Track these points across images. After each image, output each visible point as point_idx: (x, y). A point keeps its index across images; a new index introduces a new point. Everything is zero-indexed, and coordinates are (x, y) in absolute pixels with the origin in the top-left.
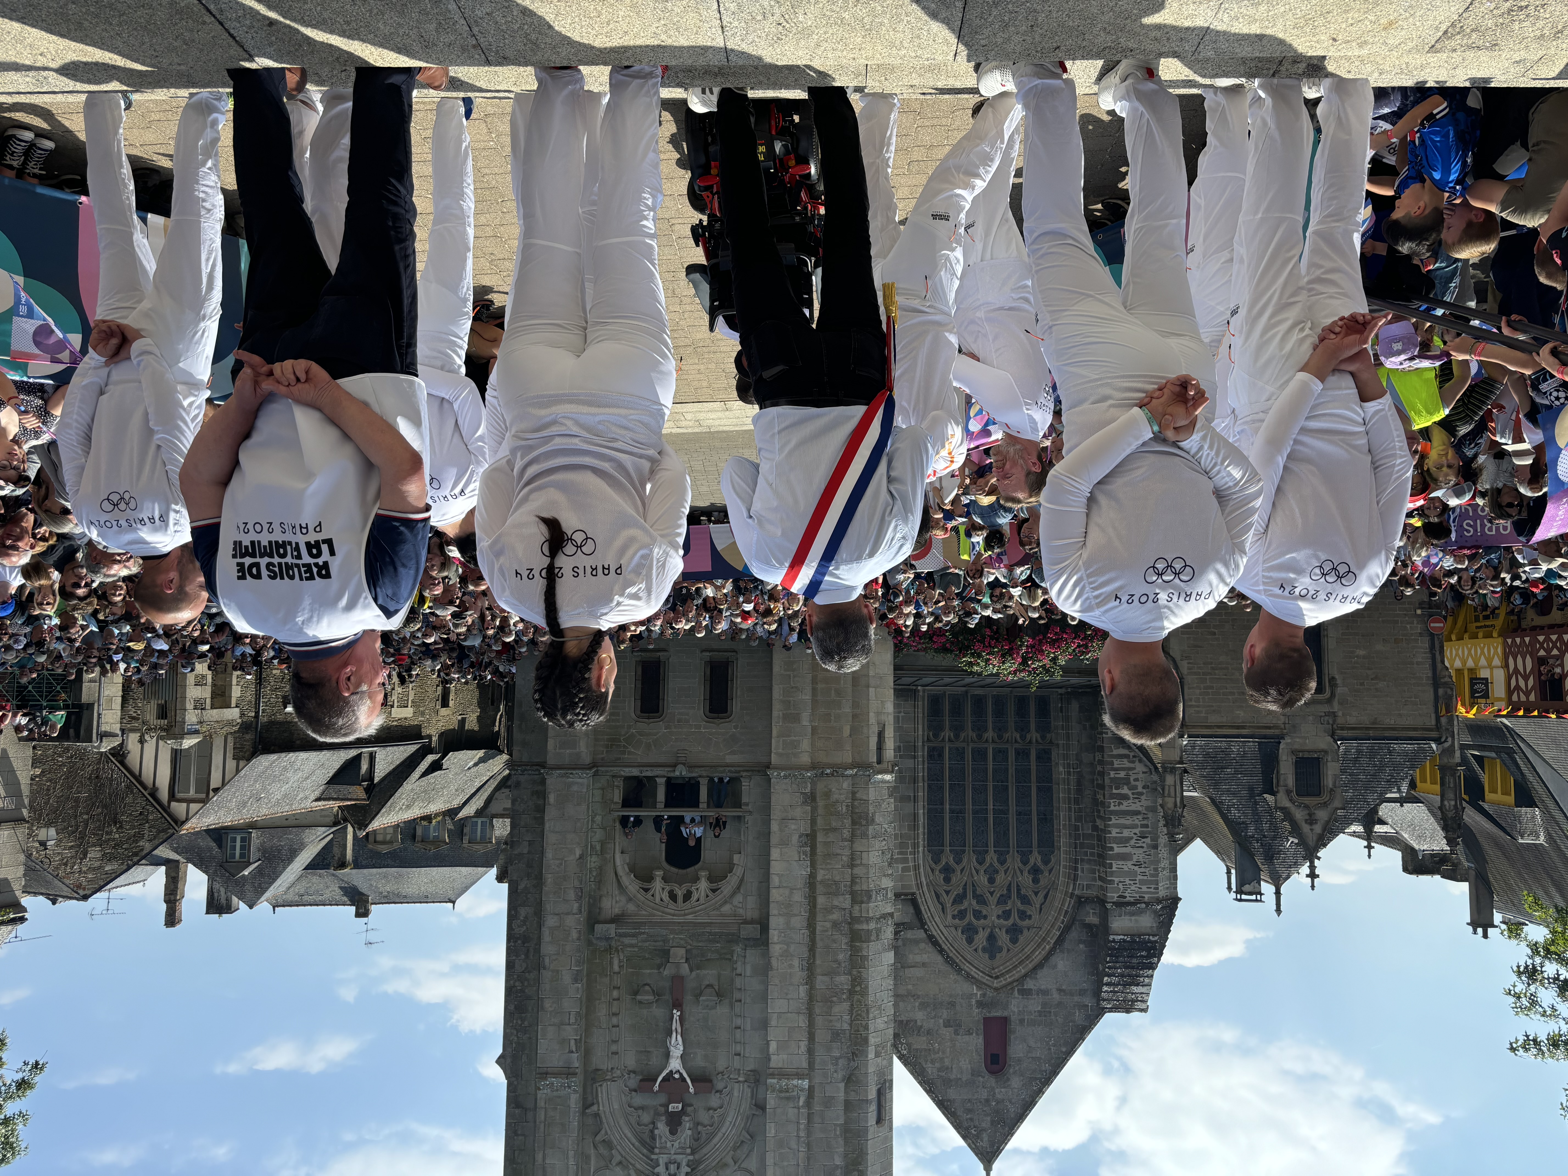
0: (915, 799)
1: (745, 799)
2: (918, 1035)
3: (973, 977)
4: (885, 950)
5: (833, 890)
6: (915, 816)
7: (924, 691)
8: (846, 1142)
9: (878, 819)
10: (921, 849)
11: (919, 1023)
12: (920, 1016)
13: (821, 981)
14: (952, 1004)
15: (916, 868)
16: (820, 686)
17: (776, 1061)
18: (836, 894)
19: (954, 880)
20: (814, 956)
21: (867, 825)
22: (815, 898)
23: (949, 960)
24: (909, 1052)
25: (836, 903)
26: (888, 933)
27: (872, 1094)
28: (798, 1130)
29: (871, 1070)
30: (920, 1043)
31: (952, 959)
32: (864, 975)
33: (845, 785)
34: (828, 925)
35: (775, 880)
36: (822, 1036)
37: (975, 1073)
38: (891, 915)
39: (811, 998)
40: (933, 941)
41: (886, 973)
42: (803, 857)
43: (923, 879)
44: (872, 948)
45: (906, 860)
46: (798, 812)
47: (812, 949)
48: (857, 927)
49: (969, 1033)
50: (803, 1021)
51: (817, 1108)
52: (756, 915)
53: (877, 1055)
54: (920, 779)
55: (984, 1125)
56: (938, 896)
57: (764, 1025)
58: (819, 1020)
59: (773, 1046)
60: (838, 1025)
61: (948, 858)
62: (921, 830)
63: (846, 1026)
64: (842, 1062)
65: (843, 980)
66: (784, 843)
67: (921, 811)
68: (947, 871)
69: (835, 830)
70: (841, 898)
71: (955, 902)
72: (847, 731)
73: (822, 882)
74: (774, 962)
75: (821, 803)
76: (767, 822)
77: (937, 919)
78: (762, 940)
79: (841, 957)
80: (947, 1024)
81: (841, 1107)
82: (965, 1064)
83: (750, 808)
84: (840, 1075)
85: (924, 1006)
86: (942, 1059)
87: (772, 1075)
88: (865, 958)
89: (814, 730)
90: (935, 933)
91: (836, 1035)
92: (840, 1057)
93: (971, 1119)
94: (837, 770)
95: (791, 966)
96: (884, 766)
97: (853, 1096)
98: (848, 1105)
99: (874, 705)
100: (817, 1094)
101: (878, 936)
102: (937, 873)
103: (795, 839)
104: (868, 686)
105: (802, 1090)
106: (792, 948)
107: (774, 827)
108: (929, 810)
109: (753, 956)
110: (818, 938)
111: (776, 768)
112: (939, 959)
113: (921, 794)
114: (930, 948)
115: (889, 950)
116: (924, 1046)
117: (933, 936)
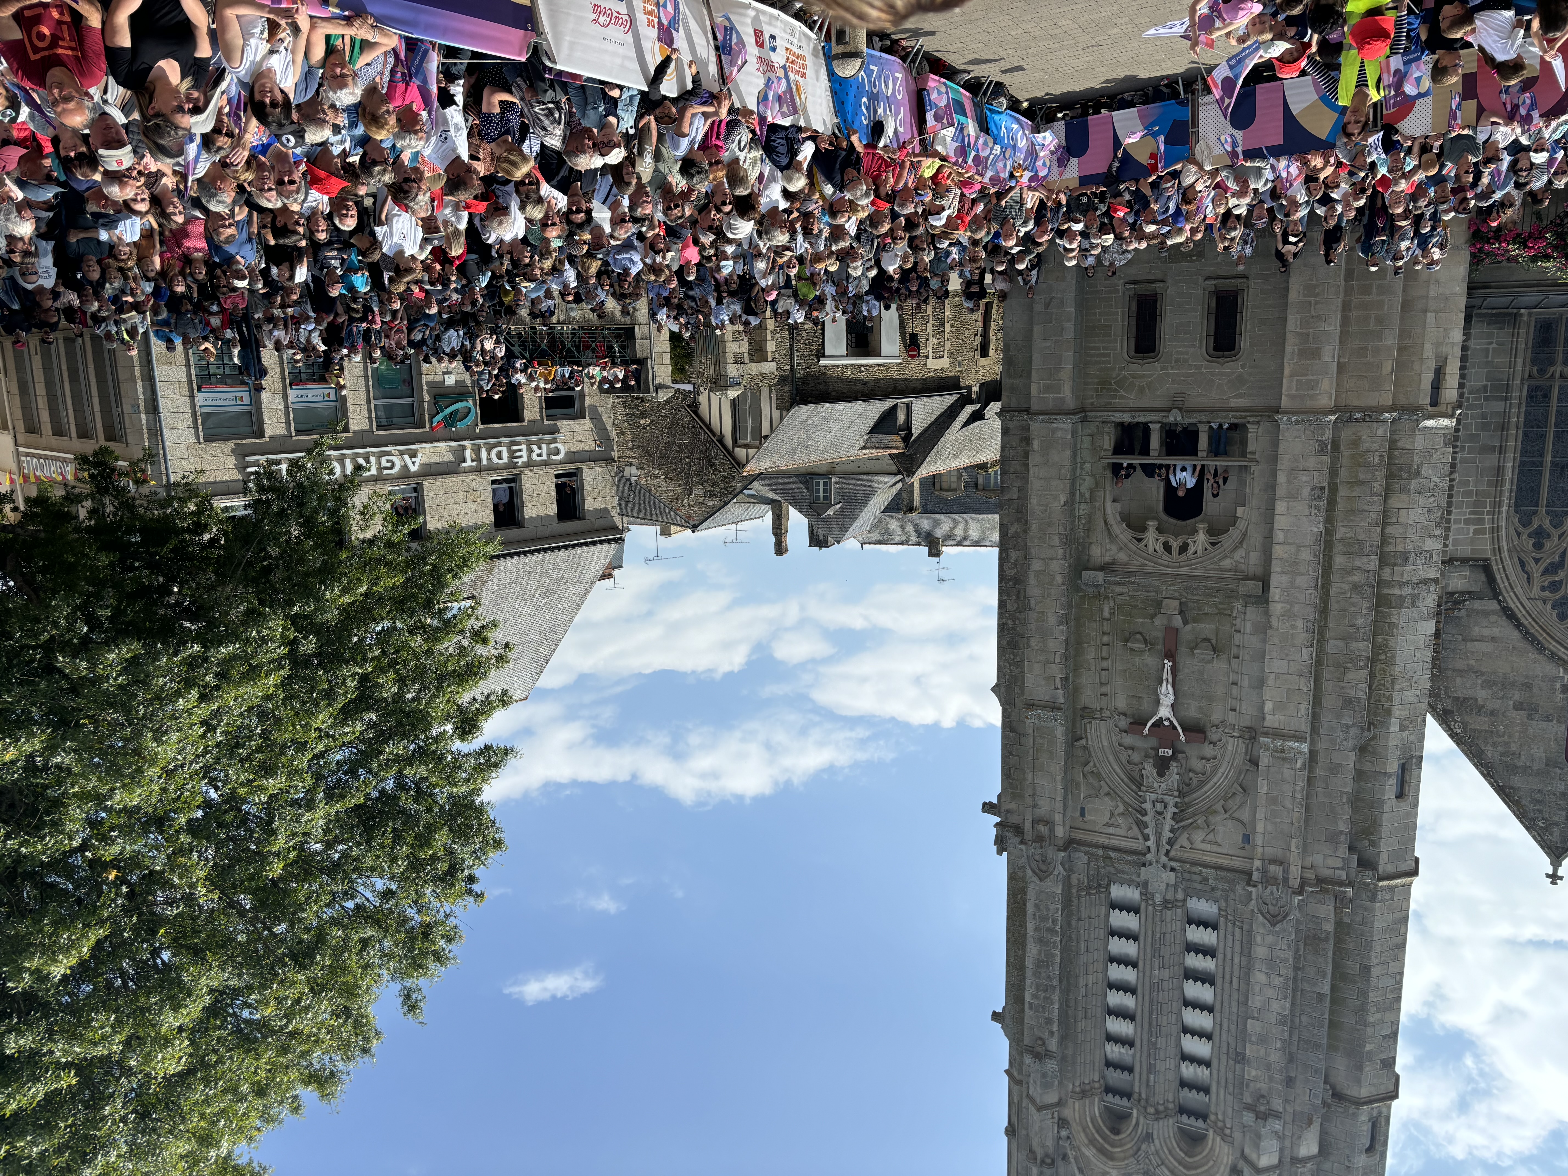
0: (1502, 450)
1: (1251, 447)
2: (1479, 713)
3: (1560, 658)
4: (1422, 619)
5: (1355, 548)
6: (1499, 470)
7: (1530, 315)
8: (1355, 810)
9: (1425, 471)
10: (1504, 509)
11: (1480, 702)
12: (1482, 694)
13: (1333, 646)
14: (1528, 686)
15: (1496, 530)
16: (1354, 314)
17: (1271, 721)
18: (1360, 554)
19: (1548, 545)
20: (1326, 619)
21: (1410, 478)
22: (1331, 557)
23: (1528, 636)
24: (1465, 731)
25: (1358, 563)
26: (1430, 600)
27: (1393, 767)
28: (1294, 791)
29: (1393, 742)
30: (1480, 723)
31: (1532, 635)
32: (1391, 643)
33: (1380, 432)
34: (1346, 587)
35: (1279, 536)
36: (1329, 701)
37: (1550, 763)
38: (1436, 581)
39: (1319, 662)
40: (1509, 614)
41: (1422, 643)
42: (1314, 512)
43: (1504, 544)
44: (1402, 616)
45: (1481, 521)
46: (1311, 462)
47: (1324, 611)
48: (1386, 591)
49: (1548, 718)
50: (1306, 685)
51: (1320, 772)
52: (1259, 571)
53: (1402, 728)
54: (1513, 426)
55: (1556, 819)
56: (1522, 564)
57: (1260, 684)
58: (1328, 686)
59: (1268, 706)
60: (1352, 693)
61: (1542, 520)
62: (1507, 486)
63: (1361, 695)
64: (1353, 731)
65: (1363, 647)
66: (1292, 496)
67: (1510, 464)
68: (1540, 536)
69: (1363, 483)
70: (1365, 559)
71: (1546, 572)
72: (1387, 367)
73: (1341, 540)
74: (1274, 622)
75: (1346, 452)
76: (1274, 473)
77: (1518, 591)
78: (1263, 598)
79: (1360, 621)
80: (1518, 707)
81: (1349, 776)
82: (1538, 752)
83: (1257, 456)
84: (1351, 744)
85: (1488, 684)
86: (1507, 744)
87: (1266, 734)
88: (1393, 626)
89: (1341, 368)
90: (1512, 606)
91: (1348, 702)
92: (1352, 726)
93: (1540, 811)
94: (1371, 414)
95: (1293, 627)
96: (1441, 408)
97: (1367, 767)
98: (1360, 775)
99: (1431, 336)
100: (1321, 757)
101: (1413, 602)
102: (1525, 537)
103: (1306, 492)
104: (1426, 311)
105: (1300, 753)
106: (1296, 608)
107: (1281, 478)
108: (1522, 464)
109: (1253, 613)
110: (1332, 600)
111: (1286, 412)
112: (1516, 634)
113: (1511, 443)
114: (1504, 621)
115: (1429, 618)
116: (1485, 727)
117: (1510, 609)
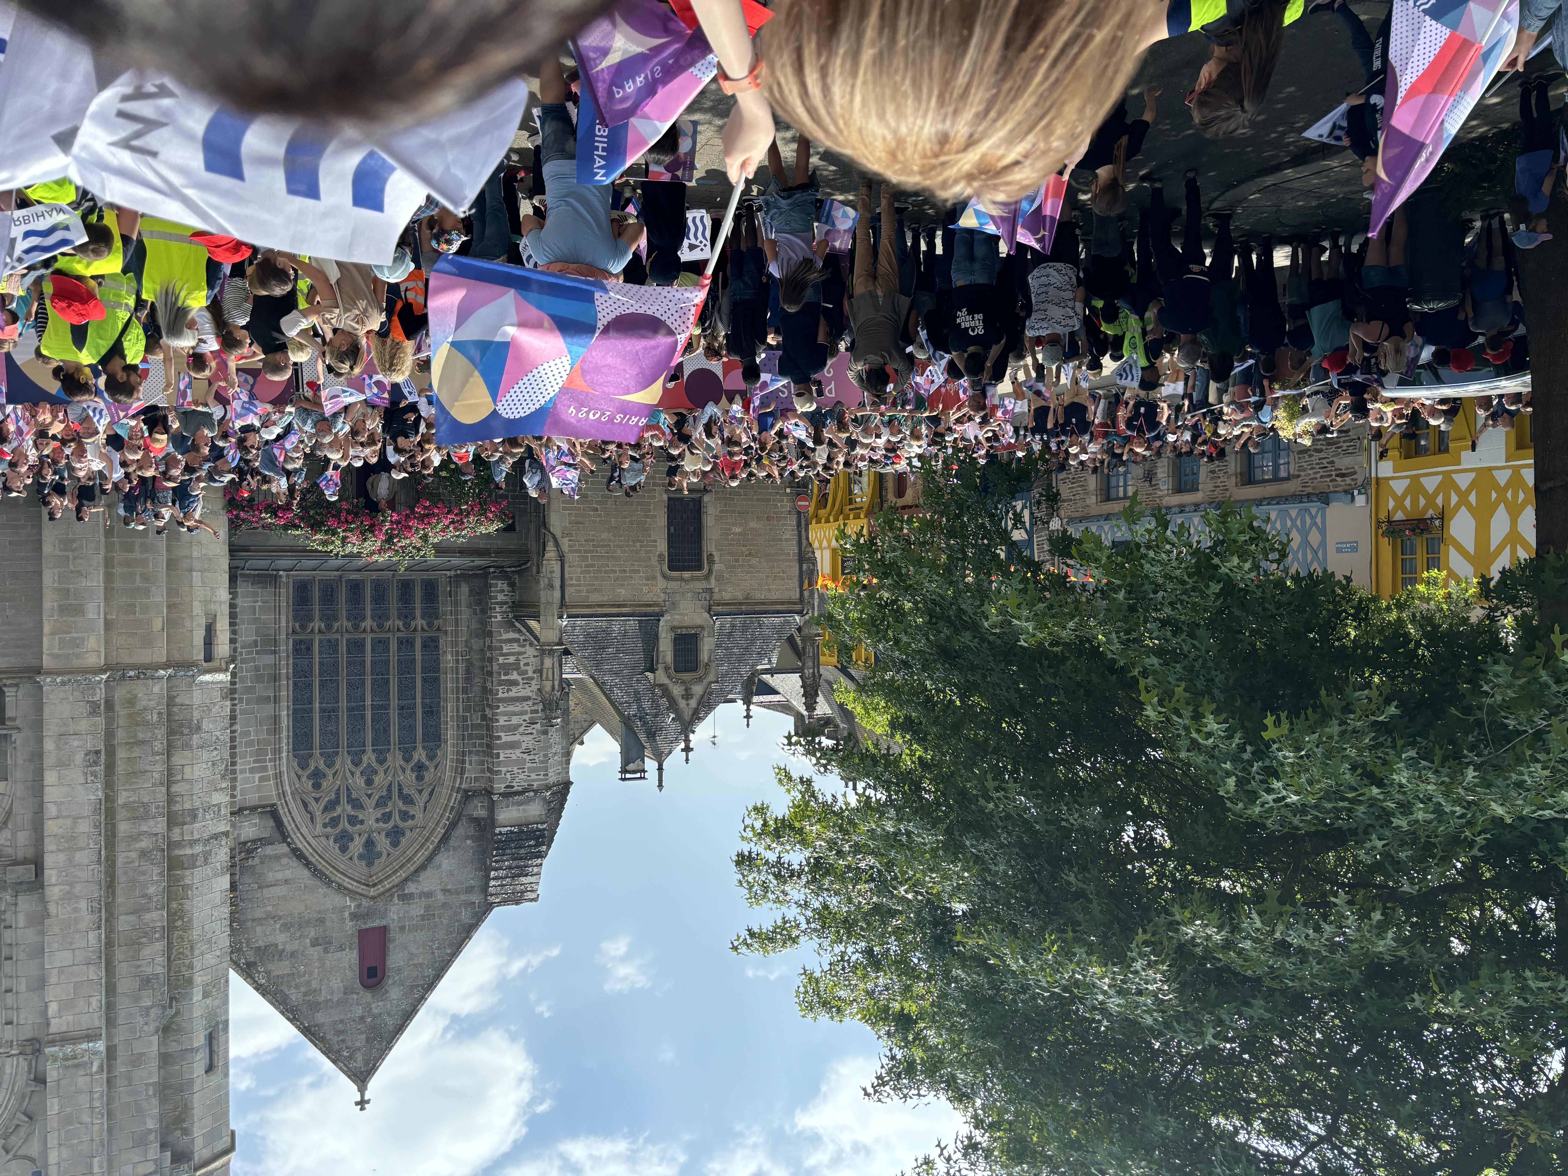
0: (276, 700)
1: (9, 713)
2: (280, 959)
3: (346, 888)
4: (216, 875)
5: (140, 812)
6: (276, 719)
7: (288, 576)
8: (163, 1101)
9: (206, 726)
10: (284, 754)
11: (280, 947)
12: (281, 939)
13: (124, 923)
14: (322, 921)
15: (278, 776)
16: (117, 570)
17: (57, 1025)
18: (145, 817)
19: (325, 784)
20: (114, 894)
21: (191, 733)
22: (114, 826)
23: (317, 873)
24: (269, 980)
25: (144, 828)
26: (222, 855)
27: (199, 1039)
28: (92, 1100)
29: (197, 1013)
30: (281, 968)
31: (320, 871)
32: (187, 907)
33: (156, 689)
34: (134, 855)
35: (51, 810)
36: (124, 986)
37: (347, 991)
38: (226, 834)
39: (109, 944)
40: (298, 854)
41: (218, 901)
42: (90, 778)
43: (287, 788)
44: (195, 877)
45: (264, 769)
46: (83, 725)
47: (110, 885)
48: (178, 852)
49: (341, 948)
50: (95, 974)
51: (121, 1068)
52: (30, 853)
53: (206, 995)
54: (283, 677)
55: (358, 1044)
56: (305, 805)
57: (41, 984)
58: (122, 968)
59: (53, 1008)
60: (149, 970)
61: (318, 762)
62: (284, 734)
63: (159, 970)
64: (153, 1012)
65: (156, 917)
66: (63, 764)
67: (284, 713)
68: (317, 777)
69: (142, 742)
70: (151, 822)
71: (326, 809)
72: (158, 624)
73: (124, 806)
74: (52, 909)
75: (121, 712)
76: (40, 740)
77: (304, 830)
78: (37, 883)
79: (152, 890)
80: (315, 943)
81: (154, 1064)
82: (336, 983)
83: (18, 723)
84: (152, 1027)
85: (286, 927)
86: (308, 983)
87: (52, 1043)
88: (186, 888)
89: (108, 625)
90: (300, 846)
91: (146, 982)
92: (151, 1007)
93: (343, 1041)
94: (145, 671)
95: (76, 910)
96: (215, 664)
97: (173, 1047)
98: (165, 1059)
99: (199, 593)
100: (121, 1052)
101: (206, 859)
102: (304, 779)
103: (79, 758)
104: (191, 570)
105: (95, 1053)
106: (78, 888)
107: (49, 745)
108: (295, 711)
109: (26, 903)
110: (119, 872)
111: (49, 673)
112: (306, 873)
113: (284, 693)
114: (294, 862)
115: (223, 874)
116: (288, 971)
117: (298, 849)
